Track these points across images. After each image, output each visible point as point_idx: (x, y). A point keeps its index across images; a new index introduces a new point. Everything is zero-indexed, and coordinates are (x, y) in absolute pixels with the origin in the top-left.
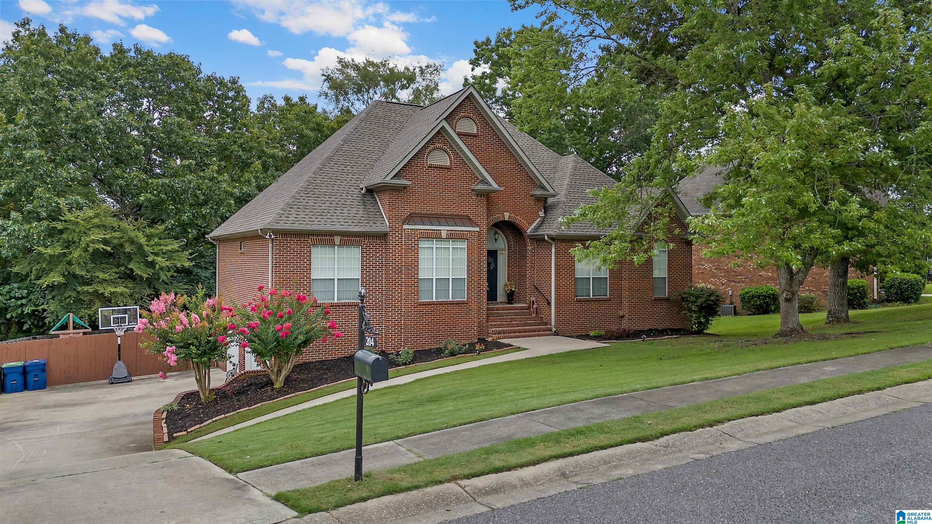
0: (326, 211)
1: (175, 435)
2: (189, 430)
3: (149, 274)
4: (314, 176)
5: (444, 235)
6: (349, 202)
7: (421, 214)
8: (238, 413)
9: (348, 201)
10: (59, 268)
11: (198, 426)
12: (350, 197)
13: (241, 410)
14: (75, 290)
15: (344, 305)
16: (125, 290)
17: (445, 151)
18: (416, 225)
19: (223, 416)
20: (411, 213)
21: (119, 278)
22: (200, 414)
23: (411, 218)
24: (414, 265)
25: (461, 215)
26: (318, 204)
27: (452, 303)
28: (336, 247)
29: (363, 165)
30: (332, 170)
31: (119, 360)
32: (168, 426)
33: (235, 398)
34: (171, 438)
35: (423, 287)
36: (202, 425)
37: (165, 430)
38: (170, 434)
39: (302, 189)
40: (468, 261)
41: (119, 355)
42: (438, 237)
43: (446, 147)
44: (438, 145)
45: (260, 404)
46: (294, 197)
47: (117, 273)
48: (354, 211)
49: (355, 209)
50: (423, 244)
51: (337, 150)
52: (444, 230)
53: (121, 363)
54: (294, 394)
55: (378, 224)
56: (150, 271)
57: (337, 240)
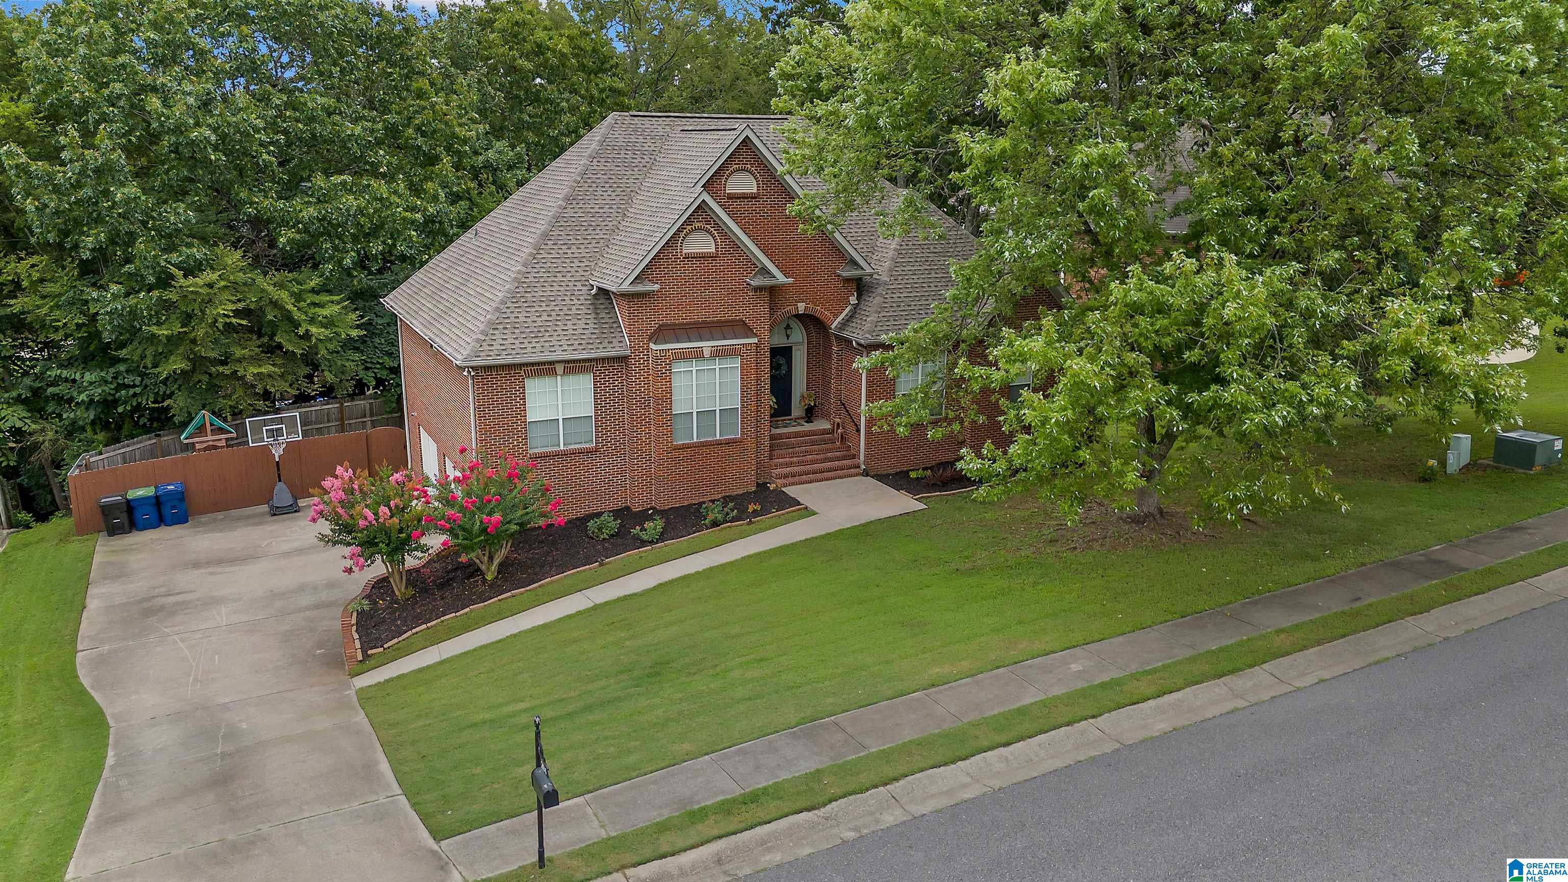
0: (542, 330)
1: (370, 652)
2: (385, 646)
3: (303, 349)
4: (524, 270)
5: (707, 353)
6: (574, 311)
7: (675, 324)
8: (442, 621)
9: (574, 308)
10: (181, 350)
11: (396, 640)
12: (576, 302)
13: (447, 617)
14: (206, 372)
15: (573, 453)
16: (273, 369)
17: (708, 231)
18: (666, 343)
19: (424, 626)
20: (660, 326)
21: (262, 352)
22: (396, 620)
23: (662, 333)
24: (666, 398)
25: (733, 321)
26: (532, 319)
27: (719, 443)
28: (559, 378)
29: (594, 241)
30: (550, 256)
31: (280, 481)
32: (360, 638)
33: (438, 594)
34: (366, 656)
35: (679, 425)
36: (400, 639)
37: (358, 644)
38: (364, 653)
39: (509, 295)
40: (743, 386)
41: (279, 475)
42: (698, 355)
43: (708, 226)
44: (699, 224)
45: (468, 609)
46: (497, 309)
47: (259, 347)
48: (581, 324)
49: (584, 321)
50: (679, 368)
51: (557, 218)
52: (707, 346)
53: (280, 486)
54: (509, 594)
55: (615, 342)
56: (305, 344)
57: (560, 369)
